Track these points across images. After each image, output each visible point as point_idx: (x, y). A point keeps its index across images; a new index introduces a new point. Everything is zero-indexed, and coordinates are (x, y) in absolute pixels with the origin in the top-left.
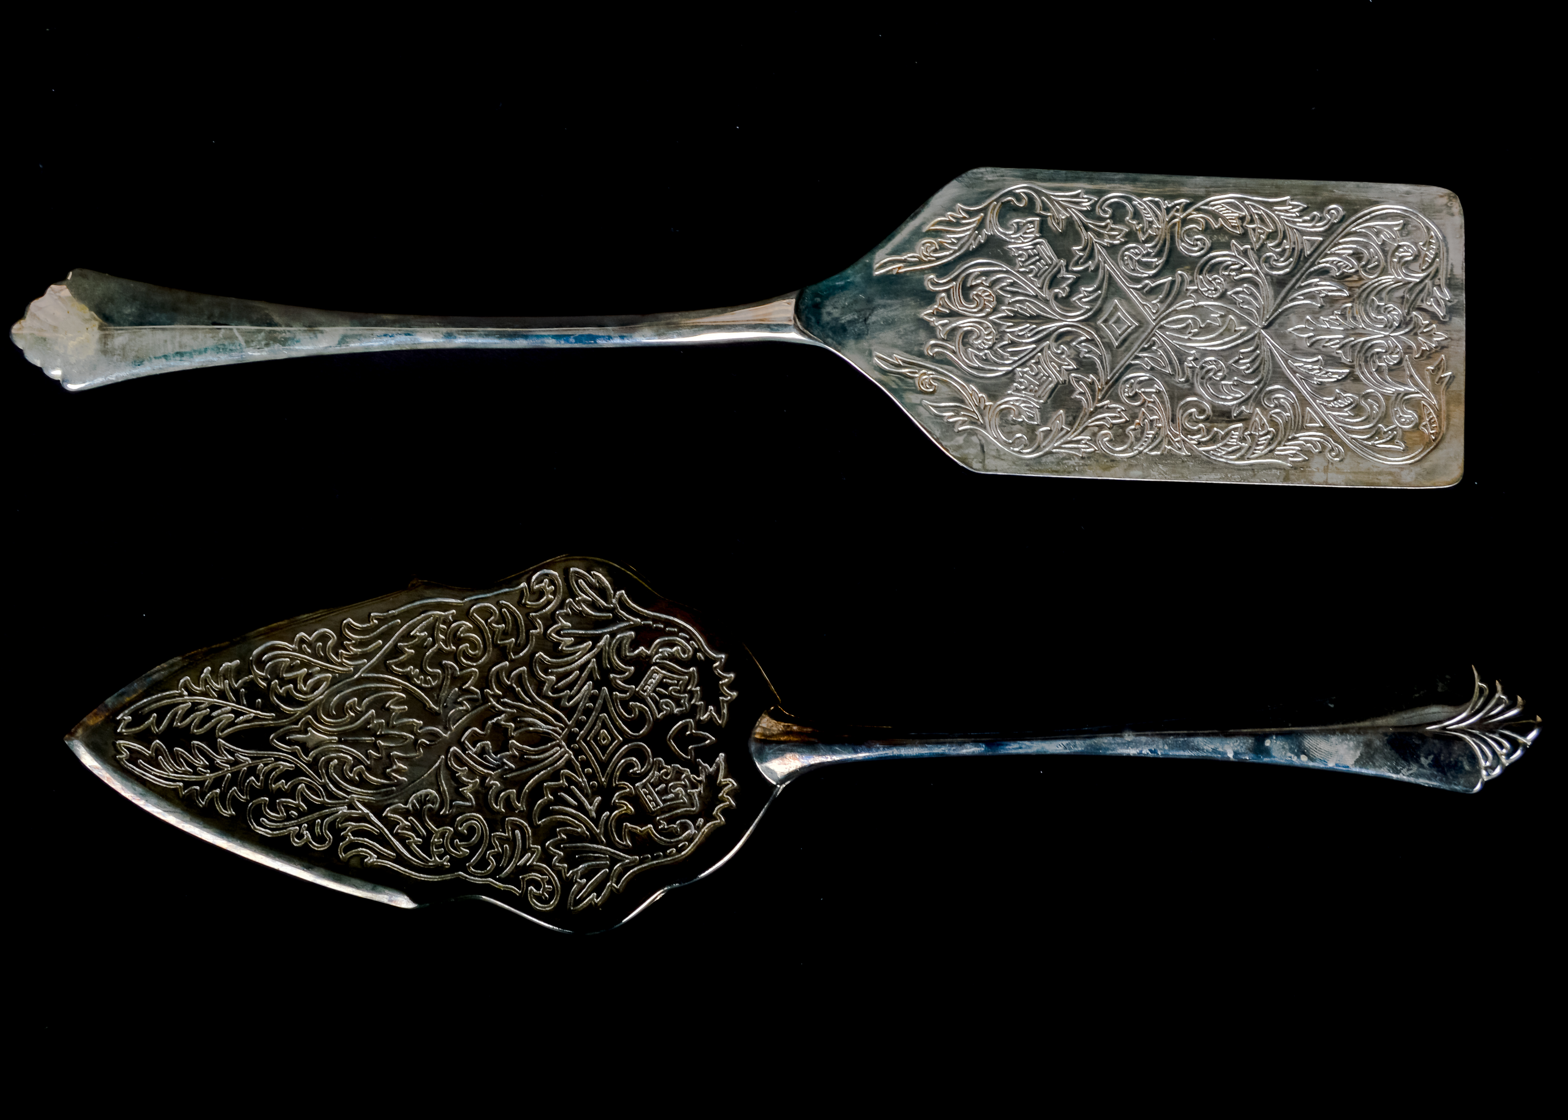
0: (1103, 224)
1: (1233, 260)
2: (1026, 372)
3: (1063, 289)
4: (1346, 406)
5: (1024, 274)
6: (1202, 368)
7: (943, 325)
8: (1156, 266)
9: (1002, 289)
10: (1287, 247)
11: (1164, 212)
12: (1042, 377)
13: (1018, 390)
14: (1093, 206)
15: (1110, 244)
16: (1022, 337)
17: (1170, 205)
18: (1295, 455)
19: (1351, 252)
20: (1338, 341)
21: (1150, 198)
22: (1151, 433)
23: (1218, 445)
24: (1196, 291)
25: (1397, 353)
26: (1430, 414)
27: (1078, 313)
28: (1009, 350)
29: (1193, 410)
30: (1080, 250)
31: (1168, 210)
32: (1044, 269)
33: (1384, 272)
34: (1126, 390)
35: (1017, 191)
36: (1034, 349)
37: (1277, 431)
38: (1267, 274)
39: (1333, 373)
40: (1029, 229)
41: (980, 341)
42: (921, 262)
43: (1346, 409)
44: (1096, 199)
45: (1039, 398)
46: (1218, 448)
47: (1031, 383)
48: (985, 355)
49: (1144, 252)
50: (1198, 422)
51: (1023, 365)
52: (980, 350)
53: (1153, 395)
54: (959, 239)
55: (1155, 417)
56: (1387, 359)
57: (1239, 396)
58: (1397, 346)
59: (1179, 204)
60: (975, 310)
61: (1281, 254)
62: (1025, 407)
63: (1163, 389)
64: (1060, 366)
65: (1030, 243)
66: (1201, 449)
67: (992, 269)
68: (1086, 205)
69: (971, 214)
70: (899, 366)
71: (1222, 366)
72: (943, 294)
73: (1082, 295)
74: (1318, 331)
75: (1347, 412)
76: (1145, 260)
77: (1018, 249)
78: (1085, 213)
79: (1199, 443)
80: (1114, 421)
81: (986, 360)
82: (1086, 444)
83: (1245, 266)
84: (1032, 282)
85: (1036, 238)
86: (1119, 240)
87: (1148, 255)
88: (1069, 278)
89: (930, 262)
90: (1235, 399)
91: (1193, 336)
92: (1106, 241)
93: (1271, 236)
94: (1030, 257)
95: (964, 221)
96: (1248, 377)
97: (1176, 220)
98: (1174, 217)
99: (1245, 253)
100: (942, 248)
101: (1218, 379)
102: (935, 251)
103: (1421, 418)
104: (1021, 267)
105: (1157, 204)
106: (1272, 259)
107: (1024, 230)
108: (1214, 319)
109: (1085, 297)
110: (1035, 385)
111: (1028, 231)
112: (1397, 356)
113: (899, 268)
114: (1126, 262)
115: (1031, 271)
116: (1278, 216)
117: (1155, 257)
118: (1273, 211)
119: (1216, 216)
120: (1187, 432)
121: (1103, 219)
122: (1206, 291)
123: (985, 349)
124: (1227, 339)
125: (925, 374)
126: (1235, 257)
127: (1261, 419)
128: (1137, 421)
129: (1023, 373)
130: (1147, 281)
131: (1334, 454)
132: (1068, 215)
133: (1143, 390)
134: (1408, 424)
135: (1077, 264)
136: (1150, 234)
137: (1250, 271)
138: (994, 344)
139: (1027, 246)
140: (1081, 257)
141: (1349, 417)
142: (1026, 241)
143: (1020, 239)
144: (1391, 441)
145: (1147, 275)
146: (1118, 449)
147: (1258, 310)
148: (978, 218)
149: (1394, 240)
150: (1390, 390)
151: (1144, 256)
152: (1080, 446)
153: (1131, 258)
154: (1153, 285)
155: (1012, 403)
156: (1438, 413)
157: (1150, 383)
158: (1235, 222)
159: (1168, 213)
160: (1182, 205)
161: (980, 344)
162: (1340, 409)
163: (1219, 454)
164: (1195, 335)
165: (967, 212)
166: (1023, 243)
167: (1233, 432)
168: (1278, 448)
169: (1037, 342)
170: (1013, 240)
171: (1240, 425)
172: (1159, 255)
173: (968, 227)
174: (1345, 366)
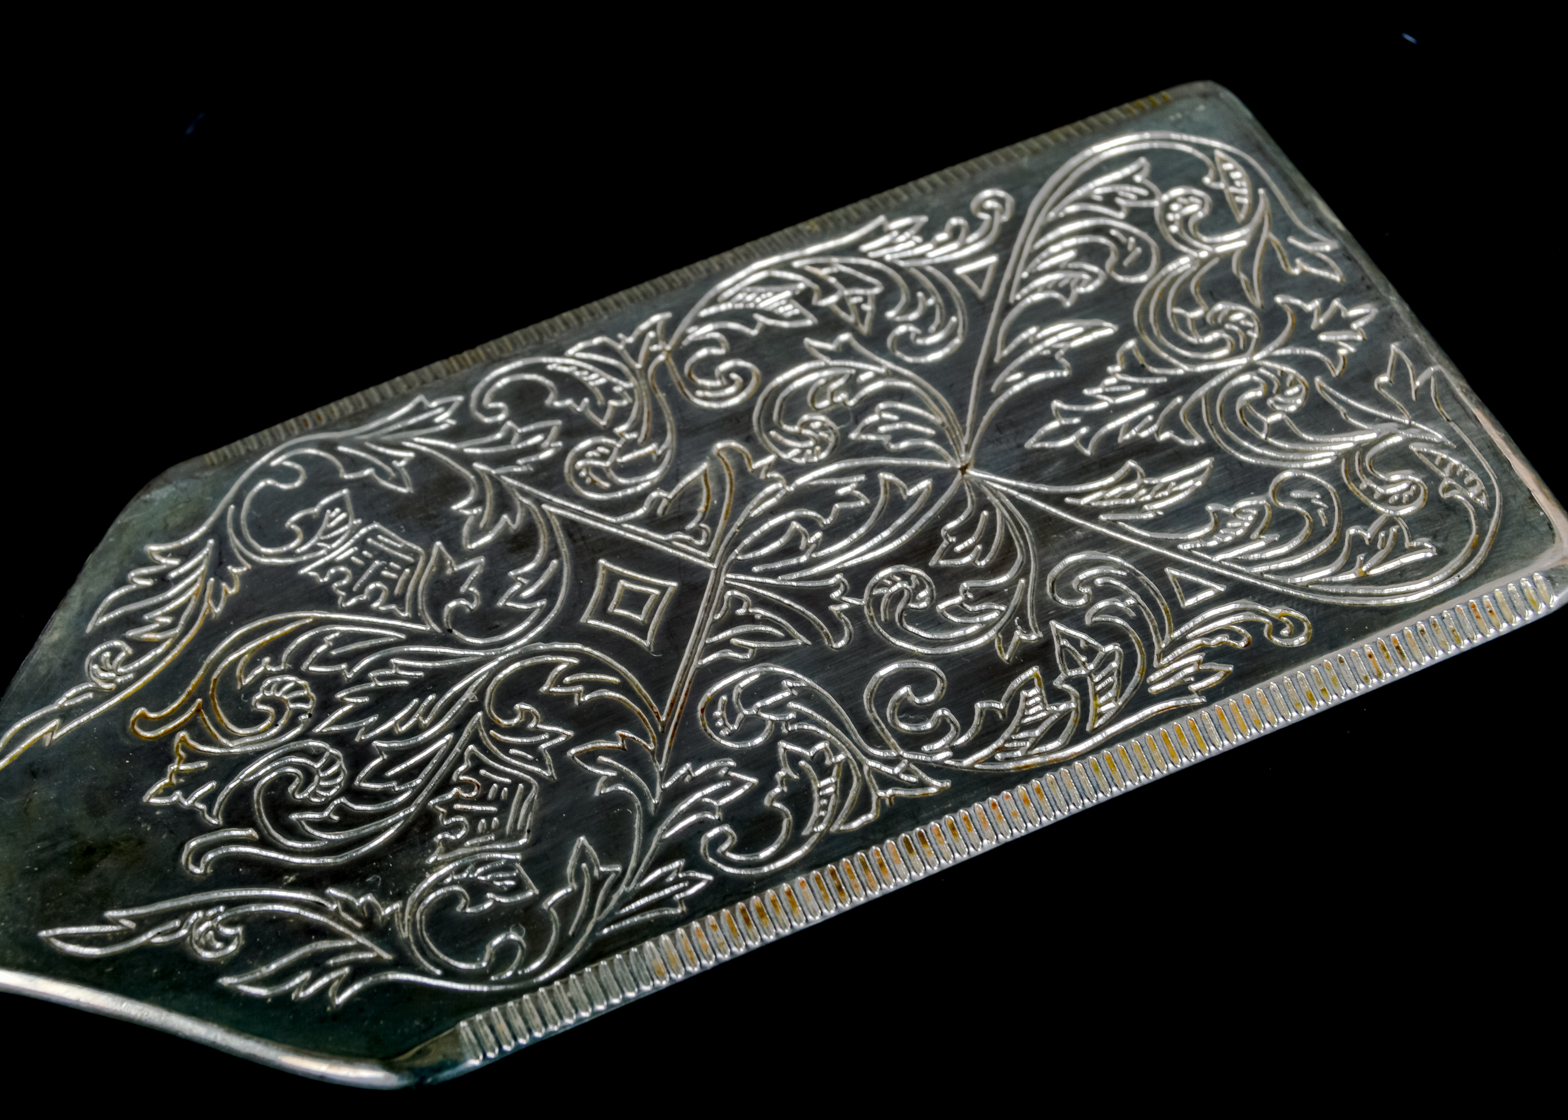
0: (499, 436)
1: (826, 373)
2: (457, 799)
3: (468, 596)
4: (1251, 530)
5: (362, 608)
6: (876, 601)
7: (209, 799)
8: (660, 458)
9: (324, 660)
10: (931, 302)
11: (627, 356)
12: (500, 790)
13: (450, 846)
14: (462, 413)
15: (533, 464)
16: (417, 730)
17: (630, 340)
18: (1200, 676)
19: (1071, 254)
20: (1150, 418)
21: (581, 345)
22: (828, 785)
23: (1006, 735)
24: (779, 465)
25: (1292, 385)
26: (1444, 463)
27: (526, 624)
28: (391, 773)
29: (904, 690)
30: (470, 507)
31: (634, 350)
32: (403, 578)
33: (1169, 254)
34: (720, 723)
35: (274, 463)
36: (451, 746)
37: (1127, 645)
38: (917, 368)
39: (1179, 481)
40: (331, 520)
41: (311, 789)
42: (102, 696)
43: (1255, 535)
44: (460, 398)
45: (516, 835)
46: (1010, 740)
47: (474, 817)
48: (340, 810)
49: (619, 445)
50: (927, 711)
51: (445, 785)
52: (320, 808)
53: (792, 705)
54: (176, 614)
55: (820, 746)
56: (1277, 403)
57: (994, 615)
58: (1284, 375)
59: (653, 327)
60: (275, 731)
61: (924, 323)
62: (484, 874)
63: (805, 681)
64: (531, 748)
65: (348, 544)
66: (967, 762)
67: (278, 633)
68: (445, 419)
69: (185, 554)
70: (129, 935)
71: (918, 576)
72: (182, 734)
73: (517, 587)
74: (1096, 420)
75: (1259, 539)
76: (626, 458)
77: (322, 570)
78: (450, 435)
79: (960, 753)
80: (724, 801)
81: (348, 820)
82: (677, 881)
83: (860, 371)
84: (390, 615)
85: (357, 529)
86: (549, 447)
87: (631, 446)
88: (471, 569)
89: (121, 688)
90: (986, 628)
91: (816, 550)
92: (521, 466)
93: (883, 302)
94: (358, 572)
95: (173, 575)
96: (994, 570)
97: (661, 358)
98: (653, 355)
99: (846, 352)
100: (141, 647)
101: (924, 605)
102: (128, 661)
103: (1433, 479)
104: (347, 599)
105: (604, 349)
106: (912, 337)
107: (325, 525)
108: (849, 498)
109: (524, 588)
110: (489, 816)
111: (333, 524)
112: (1296, 389)
113: (52, 731)
114: (588, 481)
115: (376, 594)
116: (880, 259)
117: (647, 442)
118: (864, 255)
119: (745, 316)
120: (913, 742)
121: (496, 427)
122: (799, 456)
123: (329, 801)
124: (900, 521)
125: (200, 923)
126: (827, 367)
127: (1074, 641)
128: (782, 773)
129: (448, 804)
130: (654, 494)
131: (1285, 632)
132: (411, 455)
133: (759, 704)
134: (1411, 501)
135: (476, 533)
136: (614, 407)
137: (878, 377)
138: (351, 778)
139: (343, 551)
140: (479, 518)
141: (1271, 545)
142: (334, 545)
143: (320, 548)
144: (1398, 550)
145: (648, 484)
146: (764, 854)
147: (939, 438)
148: (206, 551)
149: (1151, 196)
150: (1323, 457)
151: (623, 452)
152: (667, 891)
153: (598, 471)
154: (670, 496)
155: (448, 880)
156: (1461, 449)
157: (769, 684)
158: (791, 309)
159: (635, 356)
160: (659, 327)
161: (314, 794)
162: (1244, 540)
163: (1019, 753)
164: (820, 546)
165: (175, 553)
166: (330, 552)
167: (1024, 693)
168: (1152, 678)
169: (457, 727)
170: (305, 558)
171: (1032, 672)
172: (657, 434)
173: (192, 577)
174: (1193, 455)
